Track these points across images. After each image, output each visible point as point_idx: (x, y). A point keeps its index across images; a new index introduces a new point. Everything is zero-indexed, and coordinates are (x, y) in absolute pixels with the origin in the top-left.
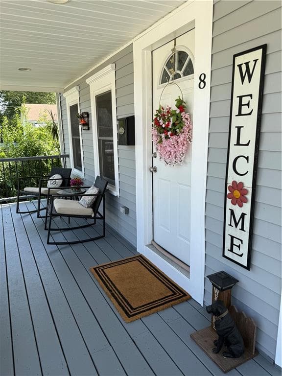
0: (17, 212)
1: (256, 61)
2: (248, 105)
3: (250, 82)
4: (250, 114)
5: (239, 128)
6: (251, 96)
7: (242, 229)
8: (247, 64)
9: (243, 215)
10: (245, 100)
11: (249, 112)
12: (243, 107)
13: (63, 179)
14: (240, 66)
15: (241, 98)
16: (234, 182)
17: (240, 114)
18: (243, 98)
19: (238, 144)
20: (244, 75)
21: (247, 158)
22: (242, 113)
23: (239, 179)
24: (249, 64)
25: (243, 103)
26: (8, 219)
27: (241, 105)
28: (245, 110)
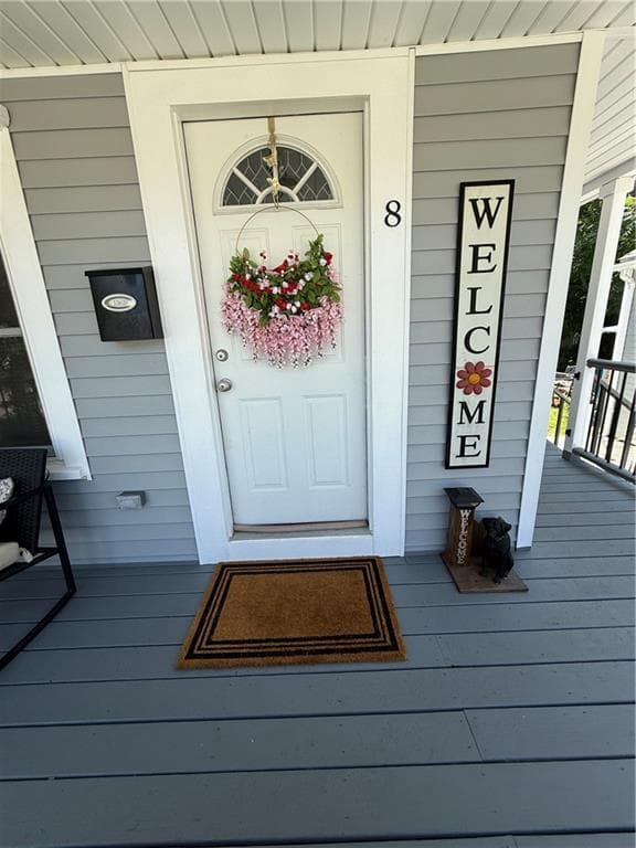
1: (500, 199)
2: (489, 258)
3: (491, 226)
4: (492, 270)
5: (474, 291)
6: (493, 246)
7: (480, 421)
8: (486, 201)
9: (481, 405)
10: (482, 252)
11: (491, 268)
12: (479, 261)
14: (474, 202)
15: (476, 248)
16: (468, 365)
17: (475, 270)
18: (480, 248)
19: (473, 311)
20: (493, 214)
21: (488, 330)
22: (479, 269)
23: (474, 359)
24: (490, 202)
25: (480, 255)
27: (476, 258)
28: (482, 265)
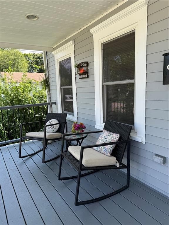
0: (20, 157)
13: (60, 123)
26: (11, 165)
